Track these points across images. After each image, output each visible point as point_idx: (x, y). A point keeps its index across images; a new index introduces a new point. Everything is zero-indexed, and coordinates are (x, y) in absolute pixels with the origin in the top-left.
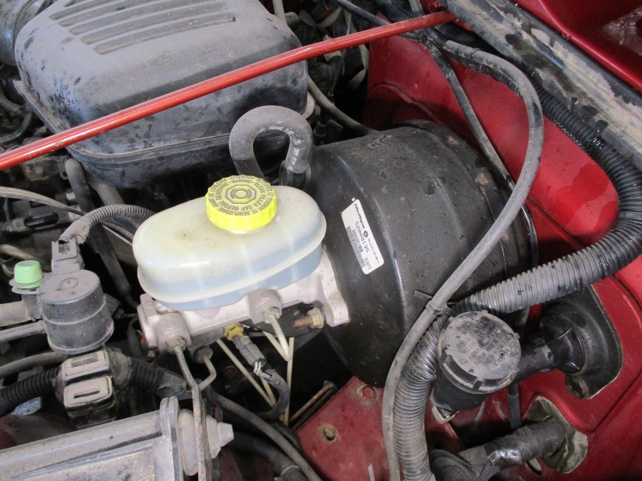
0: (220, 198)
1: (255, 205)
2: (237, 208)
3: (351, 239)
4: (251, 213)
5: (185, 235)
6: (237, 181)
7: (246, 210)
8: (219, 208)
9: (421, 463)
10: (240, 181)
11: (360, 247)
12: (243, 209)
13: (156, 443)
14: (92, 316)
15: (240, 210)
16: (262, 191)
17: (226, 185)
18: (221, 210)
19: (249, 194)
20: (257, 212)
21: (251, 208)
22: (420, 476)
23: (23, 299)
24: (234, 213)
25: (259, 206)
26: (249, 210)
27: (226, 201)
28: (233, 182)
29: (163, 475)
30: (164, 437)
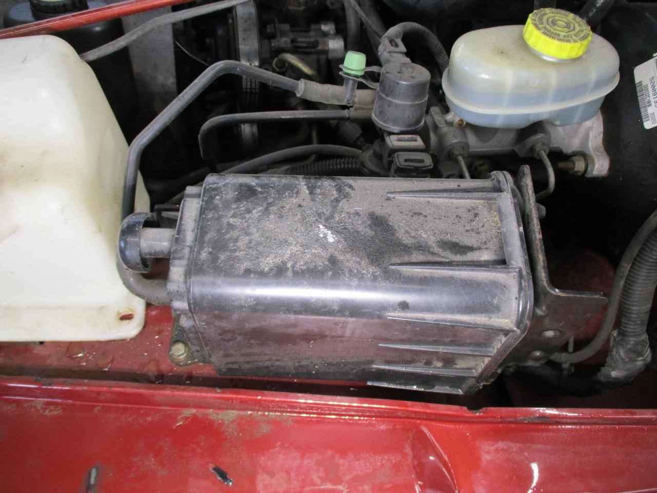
0: (542, 23)
1: (575, 35)
2: (559, 35)
3: (639, 94)
4: (572, 41)
5: (502, 52)
6: (555, 13)
7: (567, 38)
8: (542, 31)
9: (644, 315)
10: (558, 13)
11: (649, 102)
12: (565, 36)
13: (499, 196)
14: (421, 102)
15: (561, 37)
16: (580, 25)
17: (545, 14)
18: (544, 33)
19: (568, 25)
20: (577, 42)
21: (572, 38)
22: (639, 326)
23: (344, 85)
24: (556, 39)
25: (579, 37)
26: (570, 38)
27: (548, 27)
28: (552, 13)
29: (507, 218)
30: (505, 193)
